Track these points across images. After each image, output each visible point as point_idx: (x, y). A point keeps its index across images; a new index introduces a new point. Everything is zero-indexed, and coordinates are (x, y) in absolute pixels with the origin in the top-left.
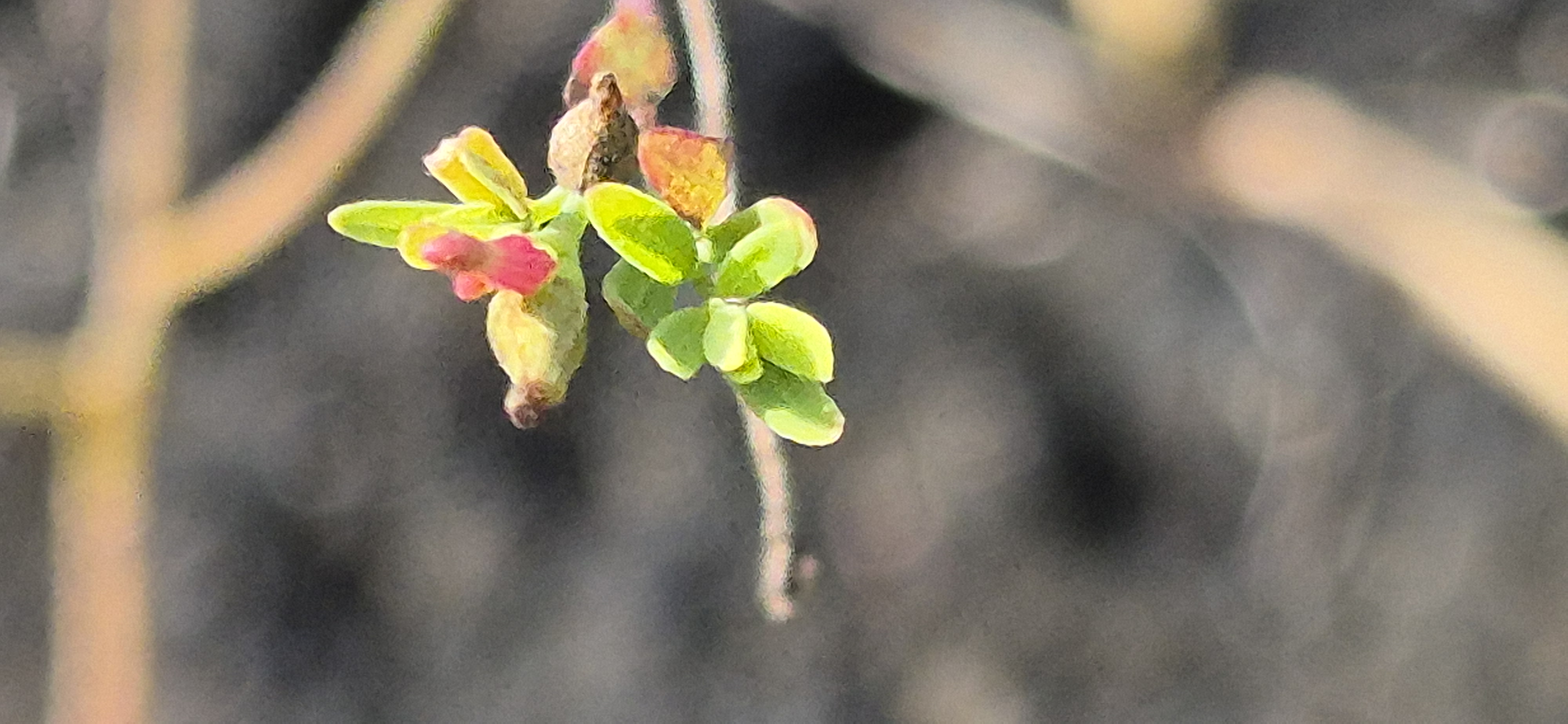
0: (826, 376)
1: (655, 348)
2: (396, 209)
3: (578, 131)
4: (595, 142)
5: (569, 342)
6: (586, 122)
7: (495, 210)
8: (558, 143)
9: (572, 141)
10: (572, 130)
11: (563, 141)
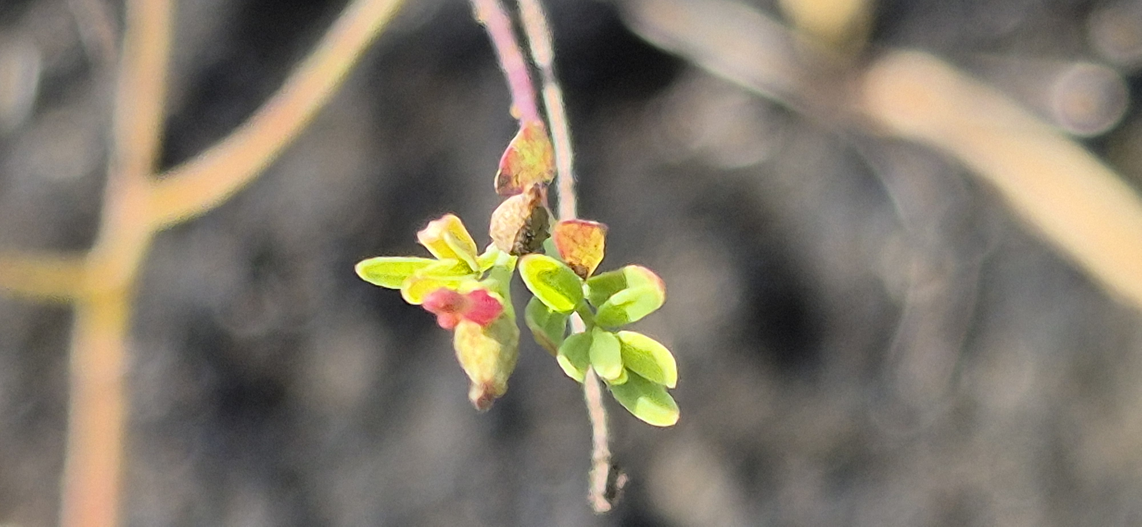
0: (672, 383)
1: (563, 361)
2: (400, 264)
3: (512, 216)
4: (522, 223)
5: (508, 356)
6: (518, 211)
7: (458, 265)
8: (498, 222)
9: (507, 222)
10: (507, 215)
11: (501, 221)
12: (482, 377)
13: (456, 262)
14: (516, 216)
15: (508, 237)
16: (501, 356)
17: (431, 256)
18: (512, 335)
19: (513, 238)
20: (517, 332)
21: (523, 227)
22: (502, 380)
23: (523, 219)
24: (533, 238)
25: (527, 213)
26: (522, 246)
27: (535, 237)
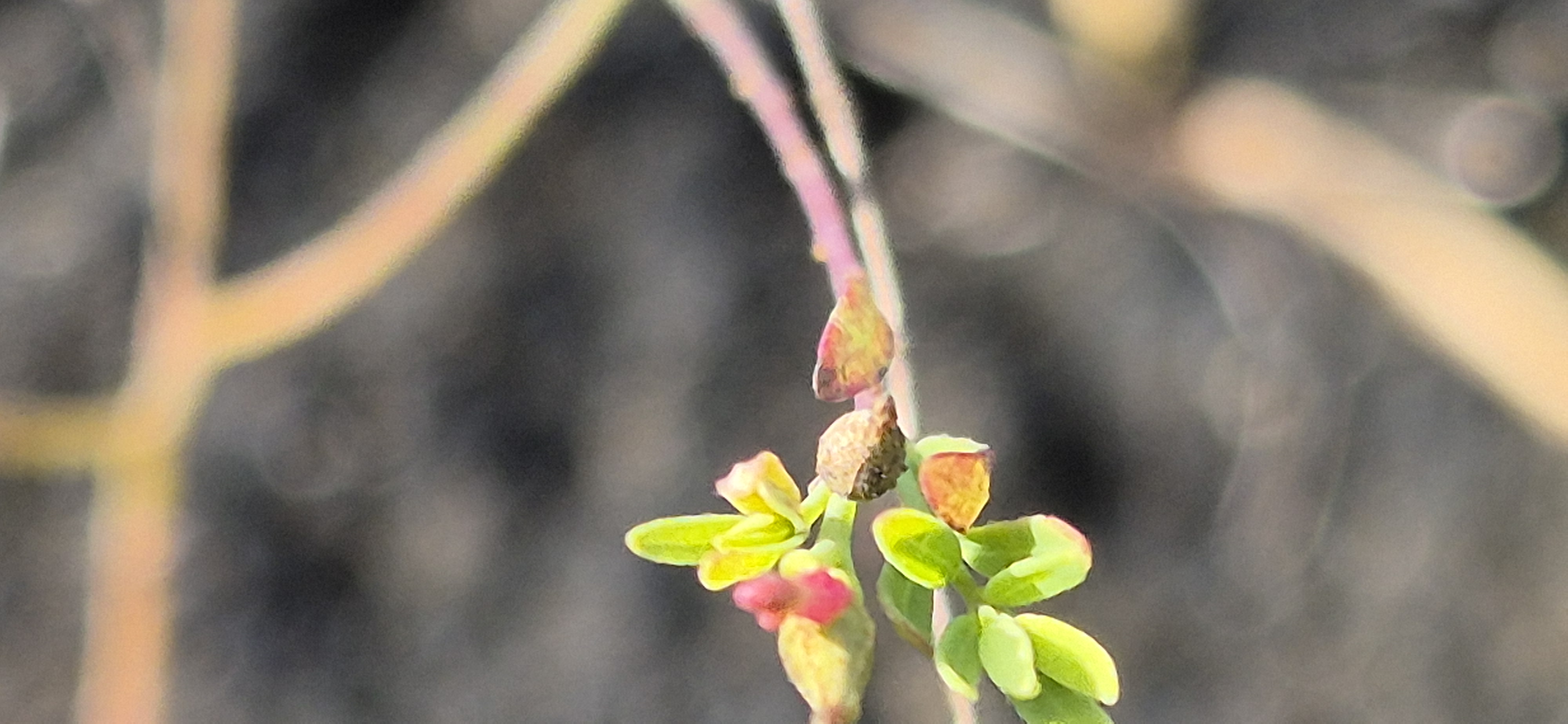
0: (1111, 697)
1: (942, 667)
3: (851, 444)
4: (868, 455)
5: (861, 664)
6: (861, 436)
7: (775, 523)
8: (829, 451)
9: (844, 452)
10: (844, 442)
11: (835, 450)
12: (825, 700)
13: (771, 519)
14: (858, 445)
15: (846, 474)
16: (851, 667)
17: (734, 511)
18: (866, 632)
19: (853, 477)
20: (871, 626)
21: (869, 460)
22: (853, 701)
23: (869, 448)
24: (883, 476)
25: (874, 440)
26: (866, 487)
27: (887, 474)
